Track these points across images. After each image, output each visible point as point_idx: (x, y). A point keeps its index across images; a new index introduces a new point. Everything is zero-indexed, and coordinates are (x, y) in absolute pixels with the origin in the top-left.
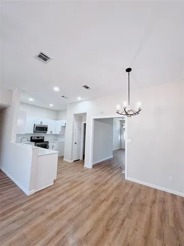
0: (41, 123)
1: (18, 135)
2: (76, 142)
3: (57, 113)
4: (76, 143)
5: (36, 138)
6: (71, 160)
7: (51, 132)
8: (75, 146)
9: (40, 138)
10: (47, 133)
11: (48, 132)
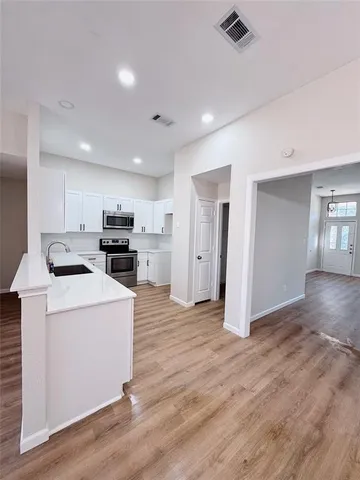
0: (119, 207)
1: (44, 236)
2: (200, 254)
3: (156, 183)
4: (199, 258)
5: (111, 243)
6: (189, 300)
7: (143, 229)
8: (199, 266)
9: (120, 243)
10: (134, 231)
11: (137, 229)
